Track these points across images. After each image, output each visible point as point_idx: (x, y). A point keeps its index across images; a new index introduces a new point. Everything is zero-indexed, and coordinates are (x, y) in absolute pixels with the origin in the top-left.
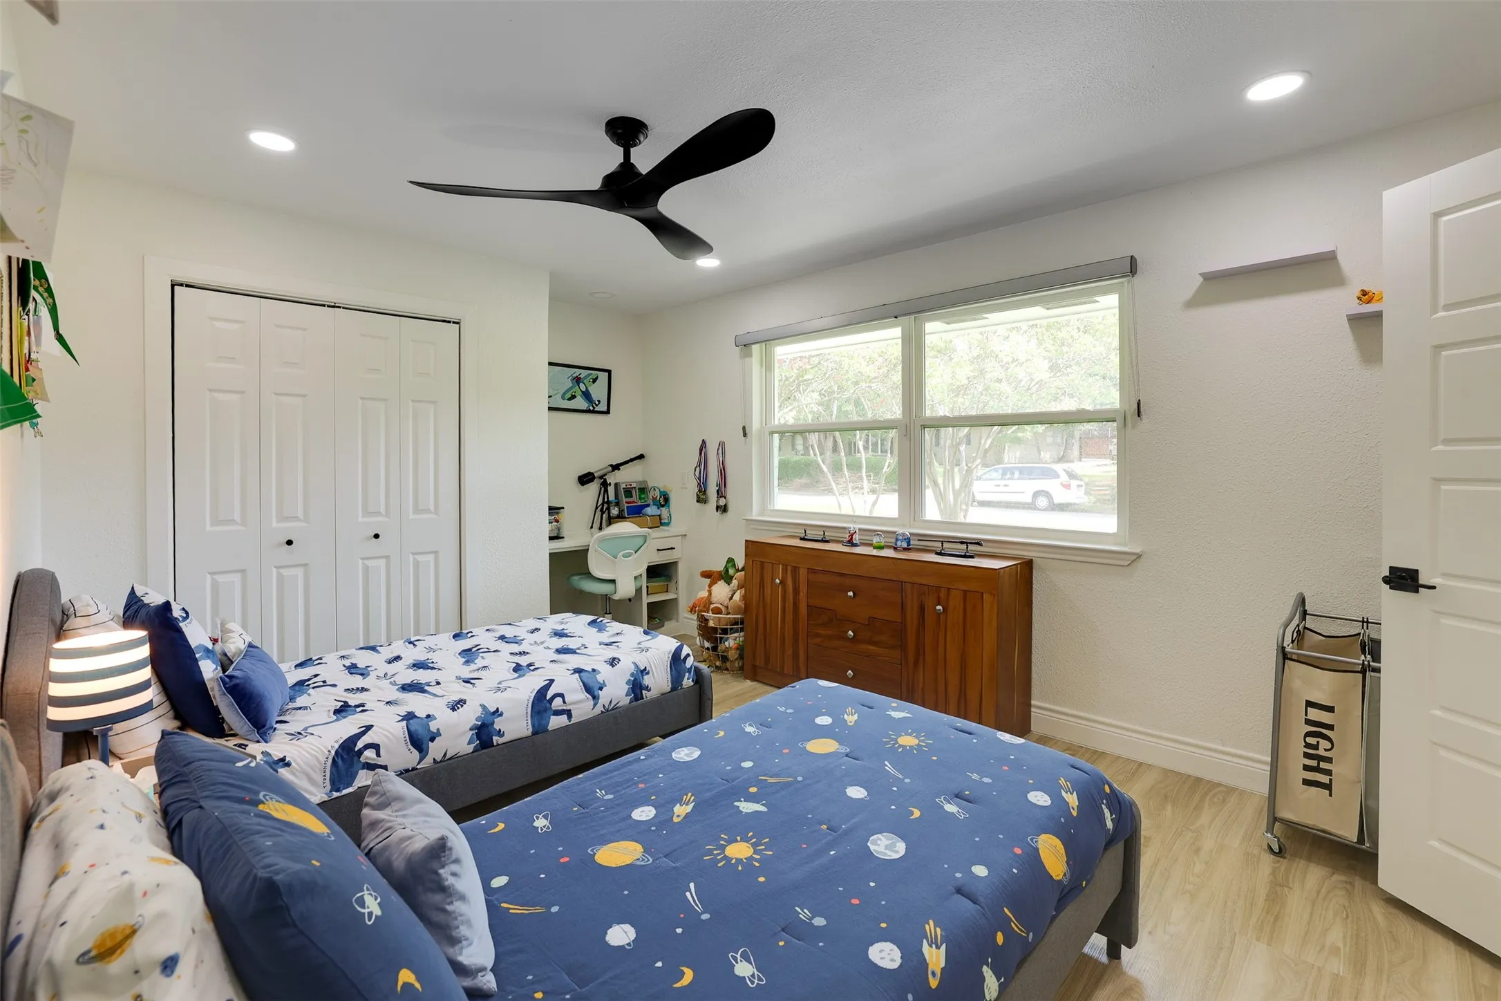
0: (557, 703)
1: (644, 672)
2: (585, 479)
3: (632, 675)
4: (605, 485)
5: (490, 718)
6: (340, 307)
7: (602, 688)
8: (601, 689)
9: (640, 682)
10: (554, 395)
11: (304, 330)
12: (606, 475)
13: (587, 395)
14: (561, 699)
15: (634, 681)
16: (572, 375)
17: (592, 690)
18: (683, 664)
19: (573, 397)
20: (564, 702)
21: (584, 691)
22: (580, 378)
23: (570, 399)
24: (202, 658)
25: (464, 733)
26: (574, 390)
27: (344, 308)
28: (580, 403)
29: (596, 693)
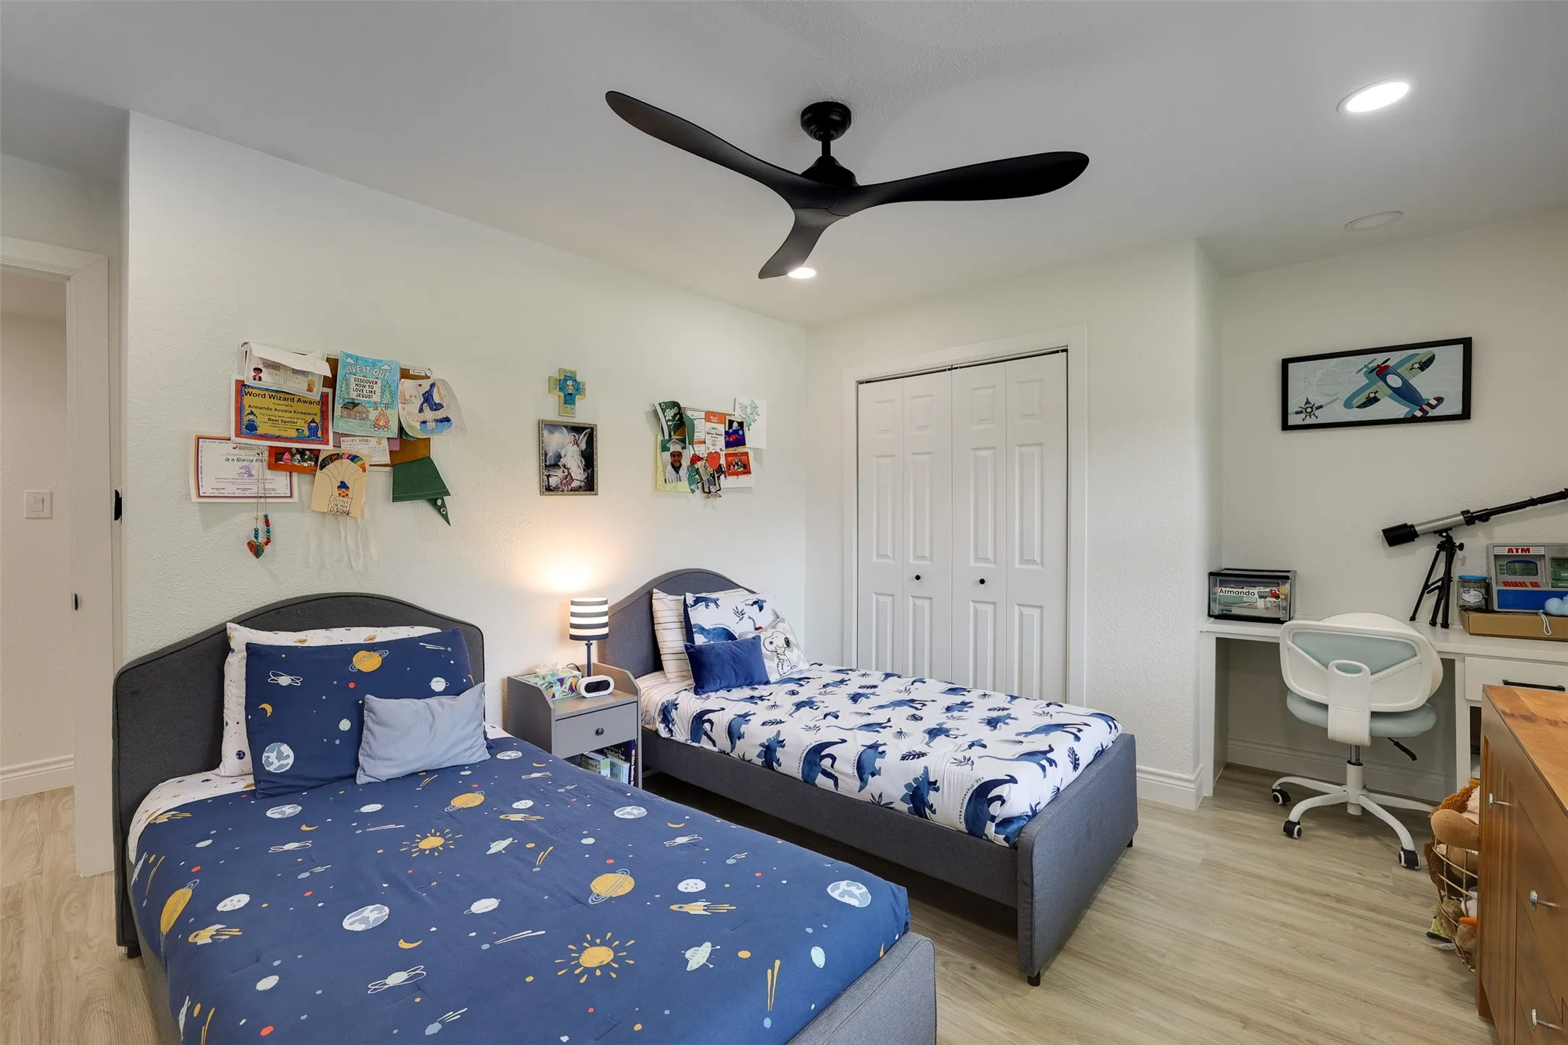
0: (826, 763)
1: (933, 785)
2: (1399, 536)
3: (916, 780)
4: (1448, 548)
5: (775, 744)
6: (957, 368)
7: (875, 775)
8: (873, 775)
9: (922, 795)
10: (1327, 405)
11: (930, 396)
12: (1450, 529)
13: (1406, 394)
14: (831, 761)
15: (915, 788)
16: (1366, 366)
17: (864, 769)
18: (986, 805)
19: (1371, 401)
20: (832, 766)
21: (855, 767)
22: (1387, 367)
23: (1364, 405)
24: (696, 632)
25: (755, 746)
26: (1373, 389)
27: (960, 368)
28: (1390, 407)
29: (865, 776)
